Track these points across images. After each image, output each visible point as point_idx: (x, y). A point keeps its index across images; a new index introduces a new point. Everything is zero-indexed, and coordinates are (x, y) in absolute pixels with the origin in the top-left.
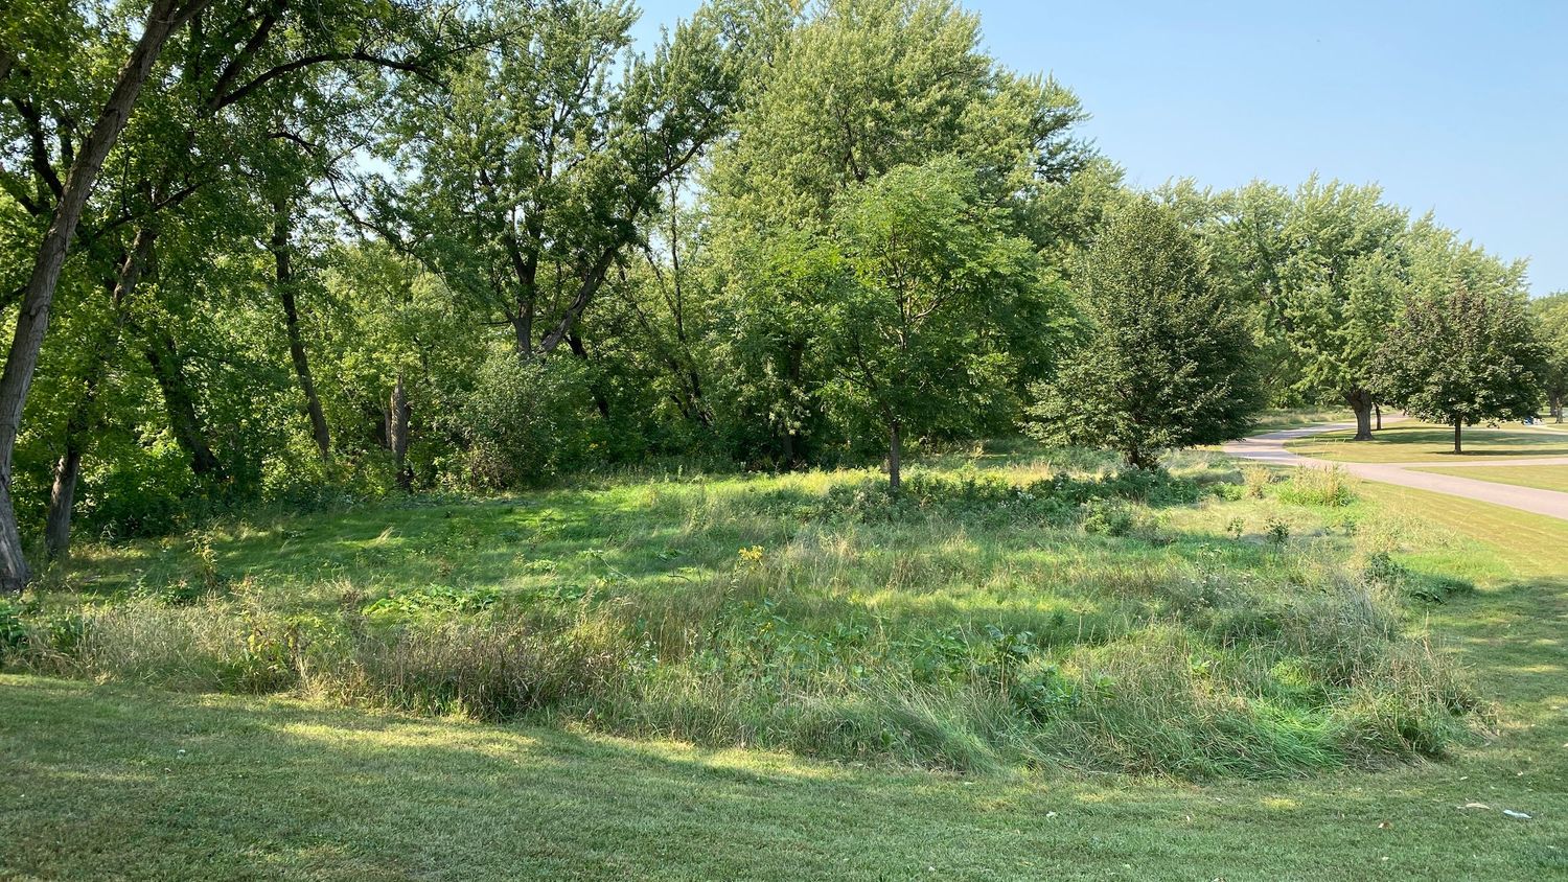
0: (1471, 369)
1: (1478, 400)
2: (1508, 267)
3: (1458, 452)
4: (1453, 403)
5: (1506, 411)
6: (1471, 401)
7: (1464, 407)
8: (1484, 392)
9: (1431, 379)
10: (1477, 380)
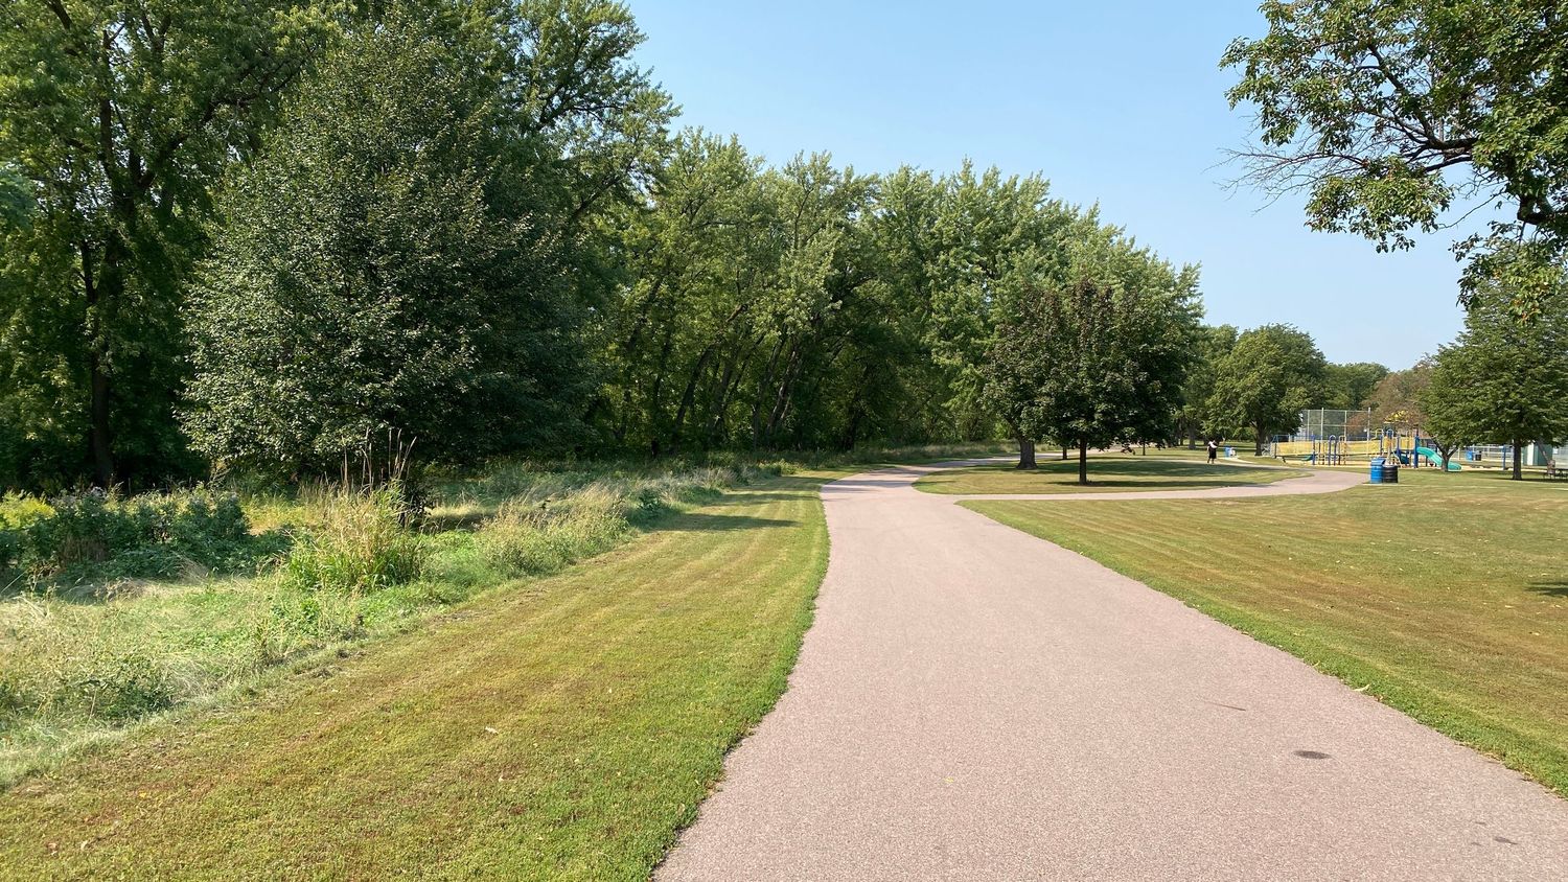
0: (1091, 377)
1: (1096, 416)
2: (1179, 272)
3: (1084, 482)
4: (1068, 420)
5: (1129, 431)
6: (1090, 417)
7: (1080, 424)
8: (1103, 406)
9: (1044, 390)
10: (1096, 392)
